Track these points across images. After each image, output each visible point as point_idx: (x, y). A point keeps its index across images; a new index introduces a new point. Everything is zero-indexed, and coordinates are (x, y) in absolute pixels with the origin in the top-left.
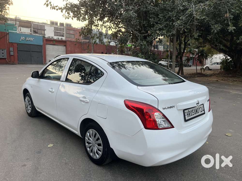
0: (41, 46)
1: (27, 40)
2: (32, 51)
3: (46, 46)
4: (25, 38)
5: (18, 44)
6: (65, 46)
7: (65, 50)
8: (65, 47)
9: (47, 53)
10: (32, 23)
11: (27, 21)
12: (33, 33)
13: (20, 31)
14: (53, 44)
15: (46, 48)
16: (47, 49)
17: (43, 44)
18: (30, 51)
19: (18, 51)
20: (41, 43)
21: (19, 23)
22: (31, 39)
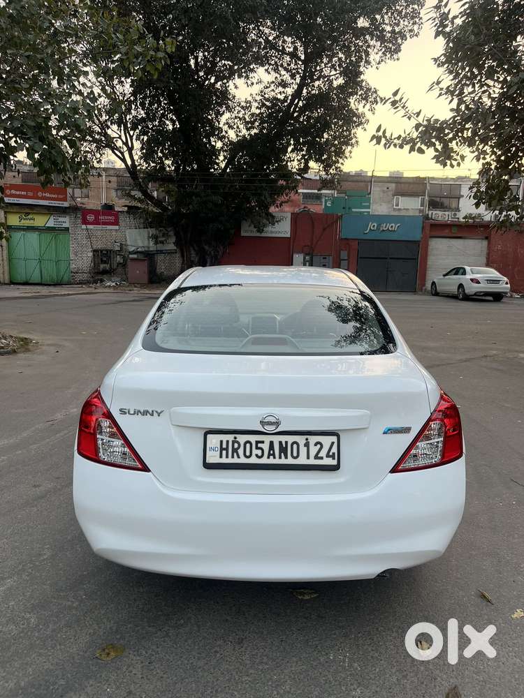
0: (416, 243)
1: (383, 230)
2: (391, 258)
3: (430, 243)
4: (379, 225)
5: (360, 241)
6: (487, 238)
7: (485, 251)
8: (485, 243)
9: (429, 263)
10: (429, 182)
11: (418, 178)
12: (429, 208)
13: (395, 207)
14: (450, 235)
15: (430, 248)
16: (432, 249)
17: (422, 238)
18: (386, 258)
19: (359, 259)
20: (418, 236)
21: (396, 186)
22: (392, 227)
